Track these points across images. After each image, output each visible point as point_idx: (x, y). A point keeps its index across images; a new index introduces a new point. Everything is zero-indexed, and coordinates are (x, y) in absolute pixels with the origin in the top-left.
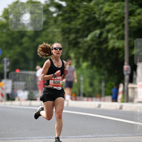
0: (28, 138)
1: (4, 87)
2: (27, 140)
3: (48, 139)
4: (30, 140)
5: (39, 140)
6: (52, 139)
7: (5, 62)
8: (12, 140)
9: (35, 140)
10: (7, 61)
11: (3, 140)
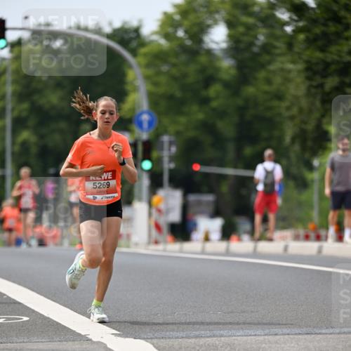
0: (222, 332)
1: (162, 206)
2: (219, 339)
3: (270, 337)
4: (227, 339)
5: (250, 337)
6: (280, 335)
7: (166, 146)
8: (183, 337)
9: (239, 338)
10: (171, 143)
11: (160, 338)
